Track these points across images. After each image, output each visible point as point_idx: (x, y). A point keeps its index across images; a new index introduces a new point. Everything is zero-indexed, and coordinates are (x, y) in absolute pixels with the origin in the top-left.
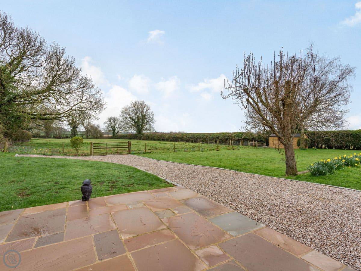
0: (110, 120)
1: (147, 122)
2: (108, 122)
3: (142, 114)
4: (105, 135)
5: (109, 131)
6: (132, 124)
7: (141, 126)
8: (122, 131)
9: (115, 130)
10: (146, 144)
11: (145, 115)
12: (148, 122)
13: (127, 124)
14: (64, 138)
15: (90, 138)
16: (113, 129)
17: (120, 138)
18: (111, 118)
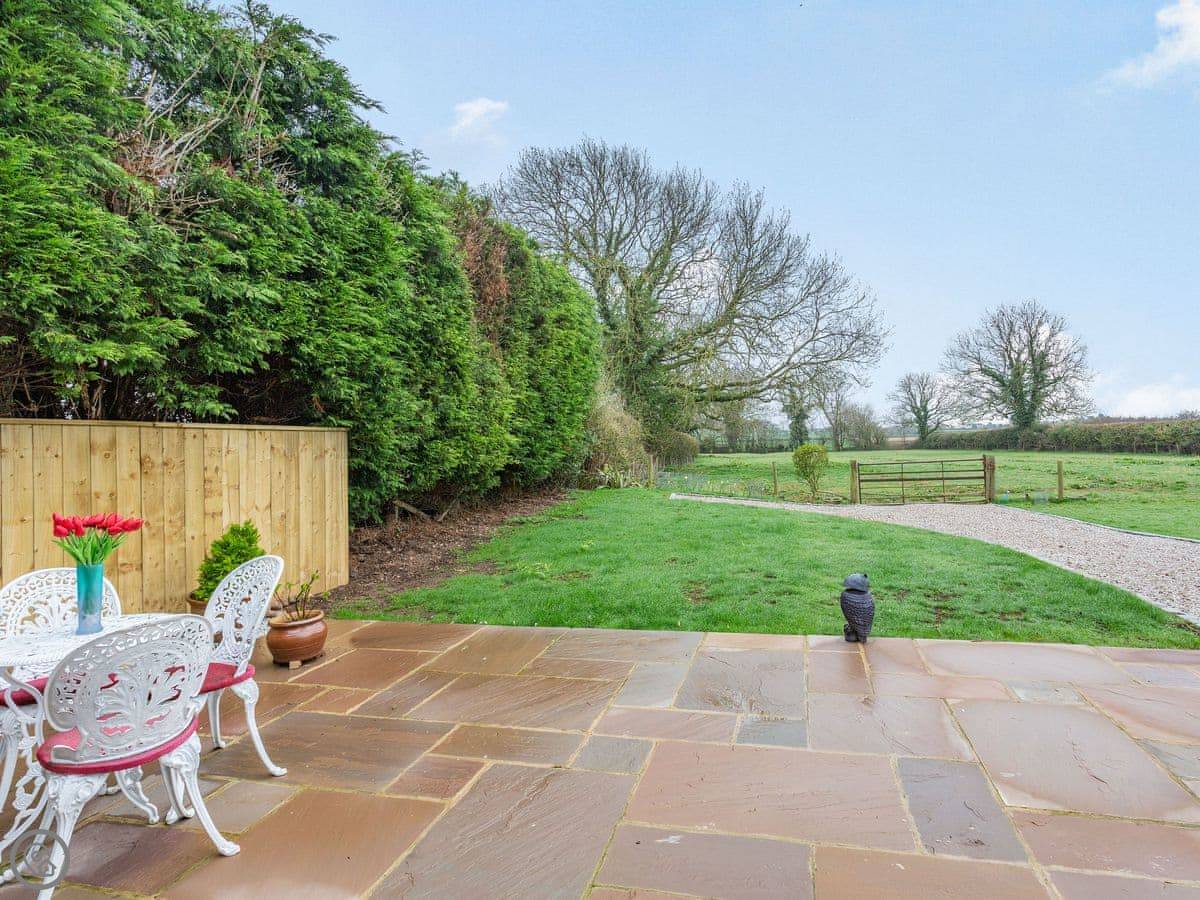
0: (906, 386)
1: (1055, 381)
2: (900, 394)
3: (1032, 353)
4: (891, 439)
5: (906, 423)
6: (990, 391)
7: (1028, 398)
8: (953, 424)
9: (926, 417)
10: (1060, 464)
11: (1044, 355)
12: (1059, 378)
13: (971, 393)
14: (772, 450)
15: (845, 450)
16: (918, 417)
17: (946, 447)
18: (909, 378)
